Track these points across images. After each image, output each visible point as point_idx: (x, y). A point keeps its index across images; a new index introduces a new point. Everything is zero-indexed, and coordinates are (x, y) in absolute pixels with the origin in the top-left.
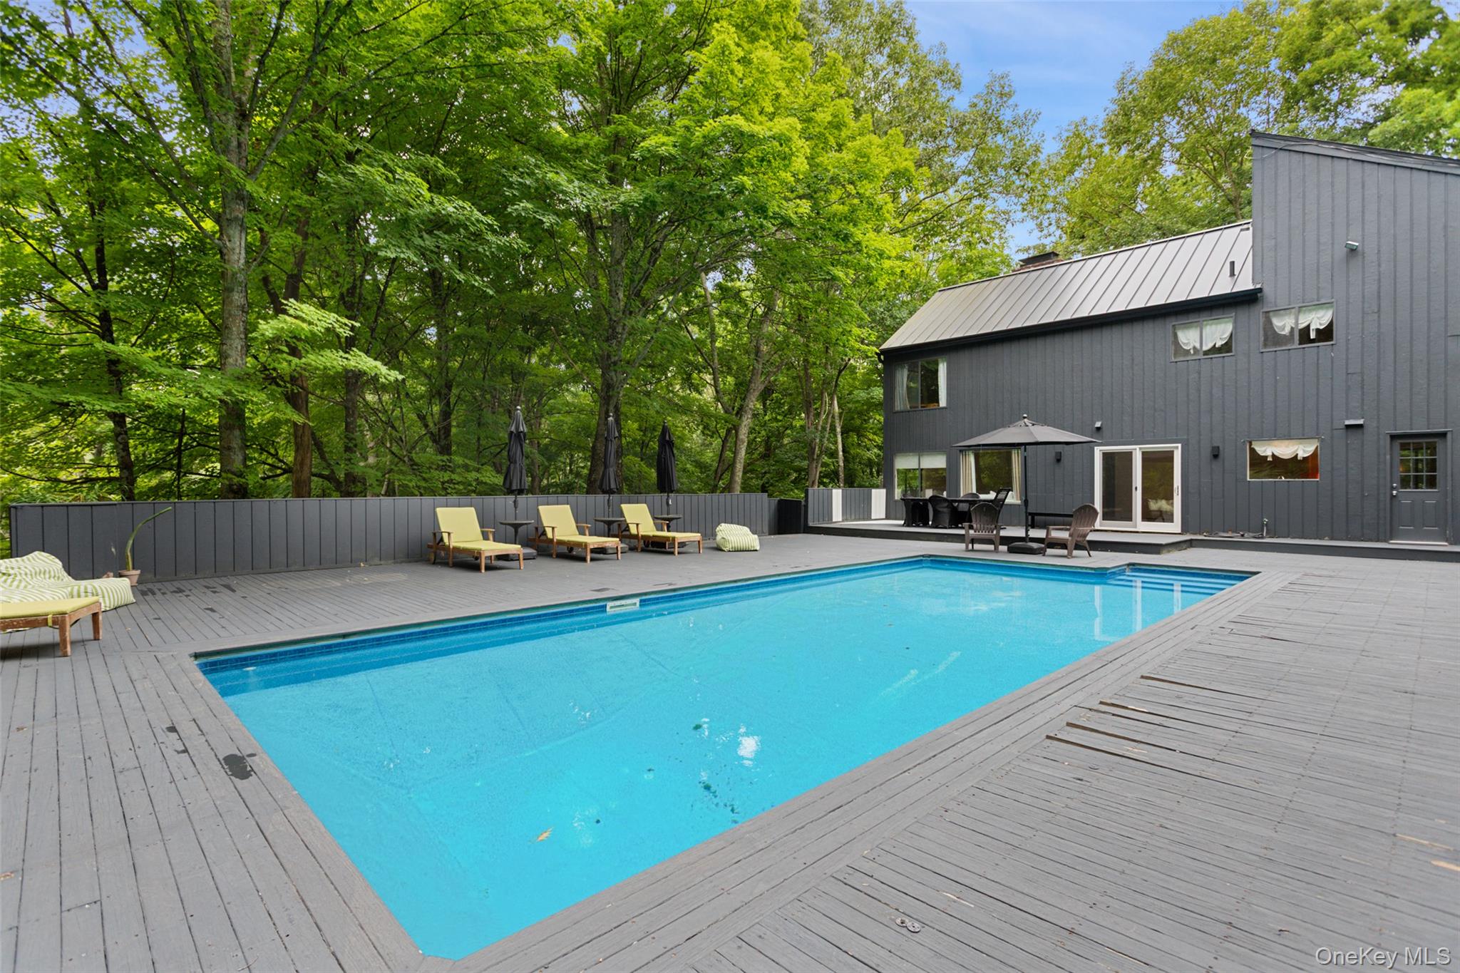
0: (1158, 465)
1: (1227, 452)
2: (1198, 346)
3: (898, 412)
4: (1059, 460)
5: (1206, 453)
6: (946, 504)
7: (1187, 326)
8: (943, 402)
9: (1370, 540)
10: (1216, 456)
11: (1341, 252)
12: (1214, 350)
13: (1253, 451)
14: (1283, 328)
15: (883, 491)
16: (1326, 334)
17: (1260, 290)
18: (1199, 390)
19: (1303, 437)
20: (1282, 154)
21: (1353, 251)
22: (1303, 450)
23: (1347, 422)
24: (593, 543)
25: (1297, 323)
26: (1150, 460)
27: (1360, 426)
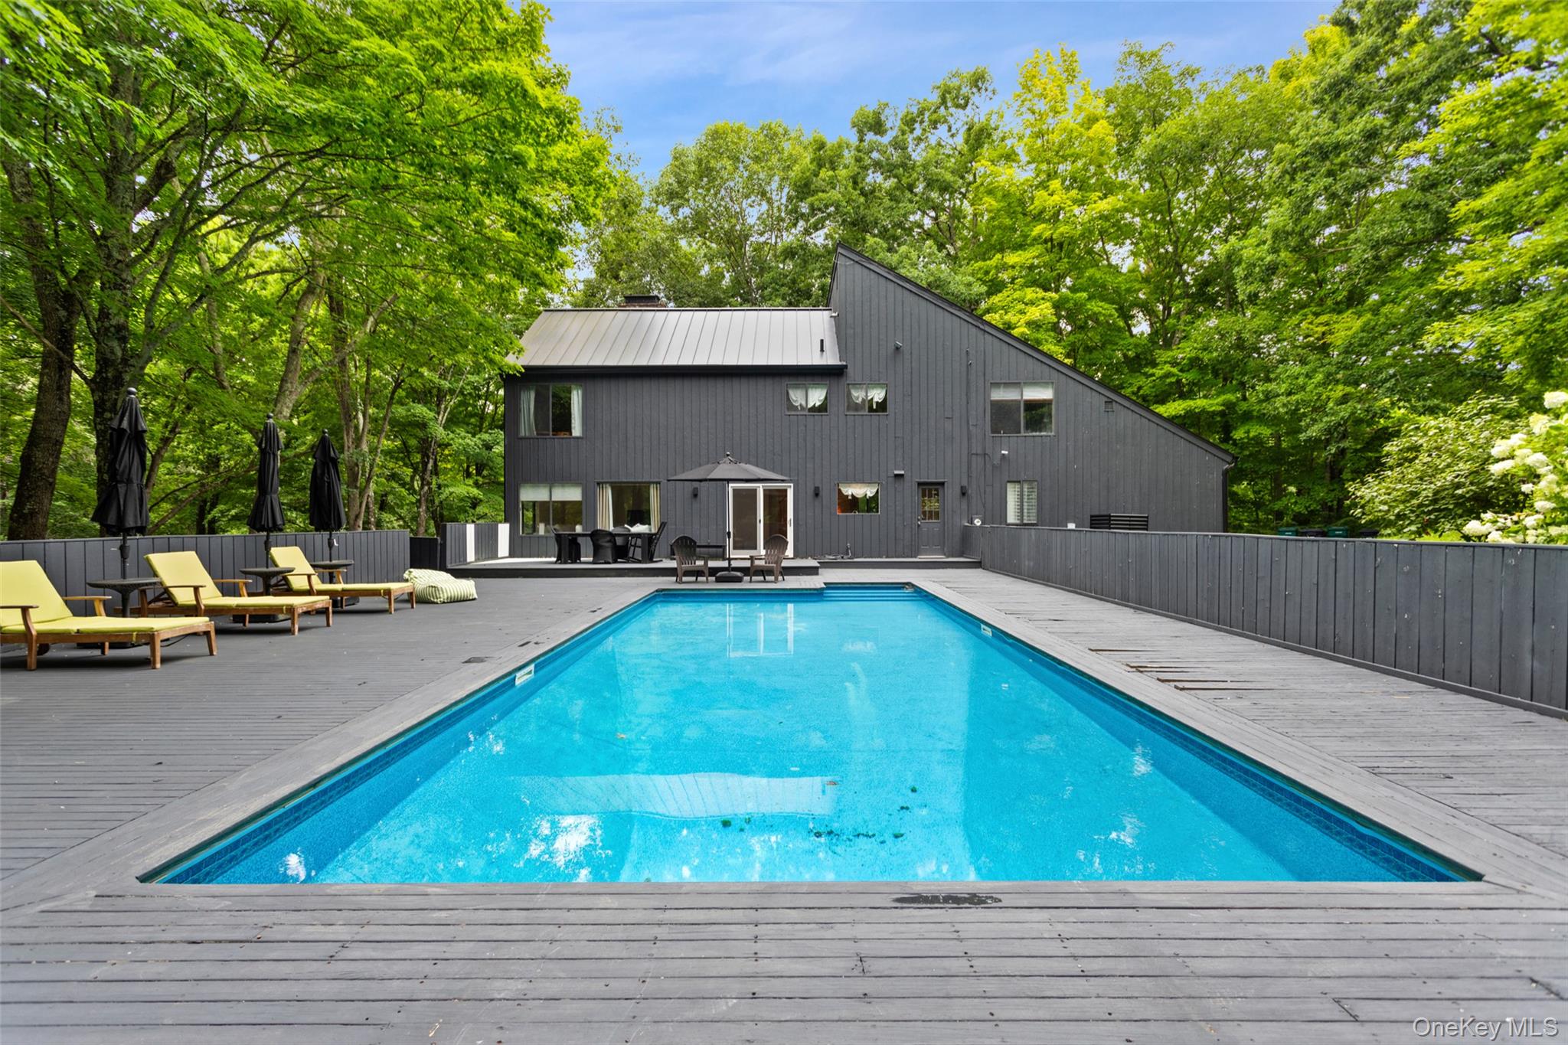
0: (776, 501)
1: (824, 493)
2: (804, 403)
3: (522, 438)
4: (695, 496)
5: (811, 492)
6: (608, 538)
7: (796, 387)
8: (577, 430)
9: (908, 557)
10: (817, 495)
11: (891, 348)
12: (814, 409)
13: (840, 491)
14: (858, 398)
15: (507, 526)
16: (882, 406)
17: (846, 367)
18: (805, 440)
19: (870, 483)
20: (857, 265)
21: (897, 348)
22: (870, 491)
23: (896, 472)
24: (301, 606)
25: (867, 396)
26: (769, 495)
27: (902, 475)
